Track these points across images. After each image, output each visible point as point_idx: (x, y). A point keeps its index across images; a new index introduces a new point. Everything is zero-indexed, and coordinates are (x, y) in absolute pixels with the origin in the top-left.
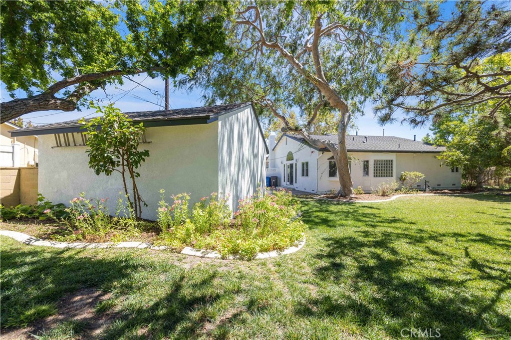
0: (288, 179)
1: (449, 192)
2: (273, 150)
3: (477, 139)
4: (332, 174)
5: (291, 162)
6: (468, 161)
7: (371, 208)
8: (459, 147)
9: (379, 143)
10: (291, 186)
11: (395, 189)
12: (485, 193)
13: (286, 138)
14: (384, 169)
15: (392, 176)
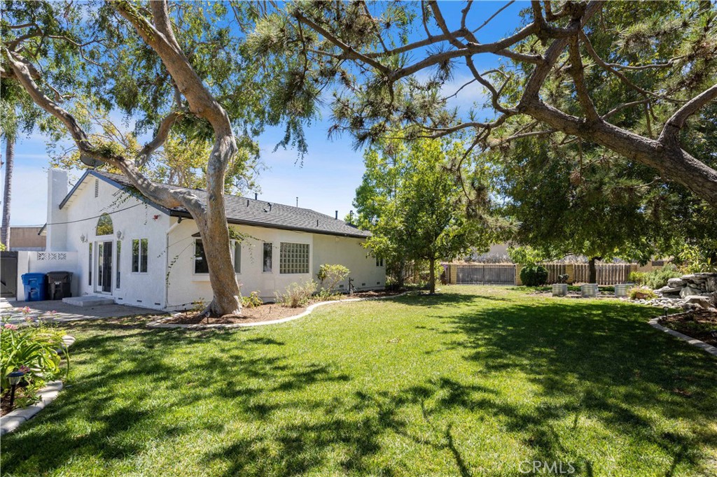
0: (100, 276)
1: (375, 294)
2: (61, 207)
3: (403, 222)
4: (201, 267)
5: (107, 238)
6: (395, 252)
7: (269, 342)
8: (386, 232)
9: (290, 215)
10: (107, 296)
11: (312, 293)
12: (409, 293)
13: (97, 182)
14: (295, 260)
15: (307, 272)
